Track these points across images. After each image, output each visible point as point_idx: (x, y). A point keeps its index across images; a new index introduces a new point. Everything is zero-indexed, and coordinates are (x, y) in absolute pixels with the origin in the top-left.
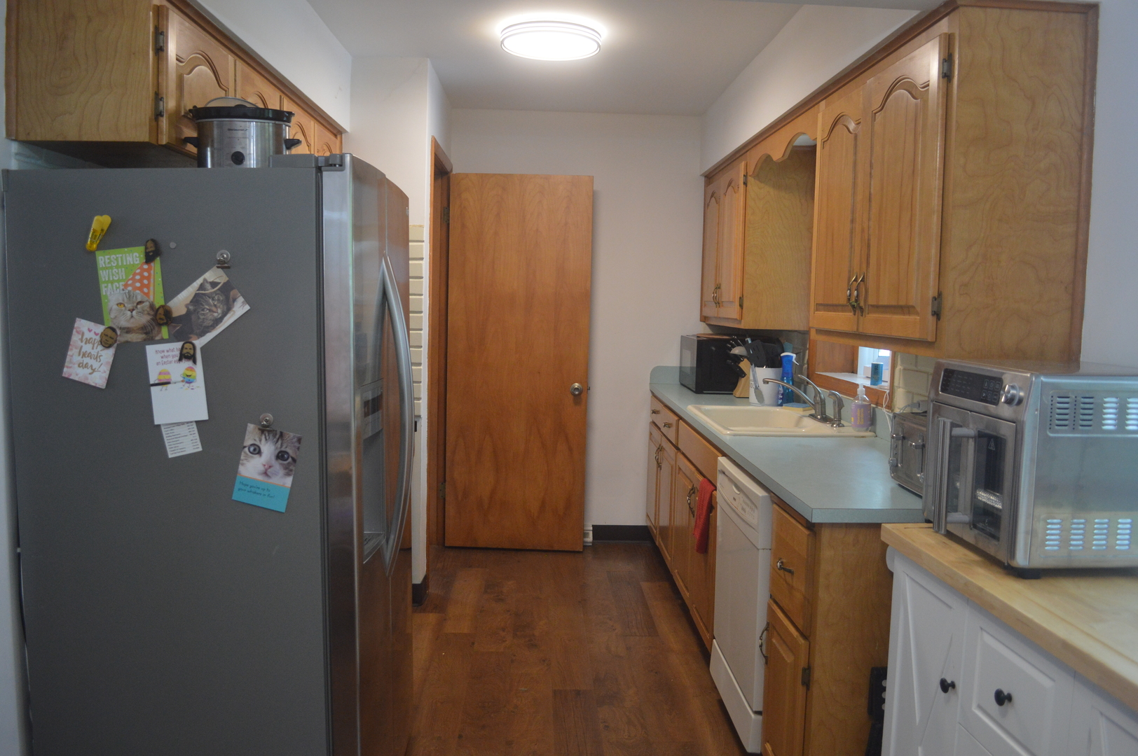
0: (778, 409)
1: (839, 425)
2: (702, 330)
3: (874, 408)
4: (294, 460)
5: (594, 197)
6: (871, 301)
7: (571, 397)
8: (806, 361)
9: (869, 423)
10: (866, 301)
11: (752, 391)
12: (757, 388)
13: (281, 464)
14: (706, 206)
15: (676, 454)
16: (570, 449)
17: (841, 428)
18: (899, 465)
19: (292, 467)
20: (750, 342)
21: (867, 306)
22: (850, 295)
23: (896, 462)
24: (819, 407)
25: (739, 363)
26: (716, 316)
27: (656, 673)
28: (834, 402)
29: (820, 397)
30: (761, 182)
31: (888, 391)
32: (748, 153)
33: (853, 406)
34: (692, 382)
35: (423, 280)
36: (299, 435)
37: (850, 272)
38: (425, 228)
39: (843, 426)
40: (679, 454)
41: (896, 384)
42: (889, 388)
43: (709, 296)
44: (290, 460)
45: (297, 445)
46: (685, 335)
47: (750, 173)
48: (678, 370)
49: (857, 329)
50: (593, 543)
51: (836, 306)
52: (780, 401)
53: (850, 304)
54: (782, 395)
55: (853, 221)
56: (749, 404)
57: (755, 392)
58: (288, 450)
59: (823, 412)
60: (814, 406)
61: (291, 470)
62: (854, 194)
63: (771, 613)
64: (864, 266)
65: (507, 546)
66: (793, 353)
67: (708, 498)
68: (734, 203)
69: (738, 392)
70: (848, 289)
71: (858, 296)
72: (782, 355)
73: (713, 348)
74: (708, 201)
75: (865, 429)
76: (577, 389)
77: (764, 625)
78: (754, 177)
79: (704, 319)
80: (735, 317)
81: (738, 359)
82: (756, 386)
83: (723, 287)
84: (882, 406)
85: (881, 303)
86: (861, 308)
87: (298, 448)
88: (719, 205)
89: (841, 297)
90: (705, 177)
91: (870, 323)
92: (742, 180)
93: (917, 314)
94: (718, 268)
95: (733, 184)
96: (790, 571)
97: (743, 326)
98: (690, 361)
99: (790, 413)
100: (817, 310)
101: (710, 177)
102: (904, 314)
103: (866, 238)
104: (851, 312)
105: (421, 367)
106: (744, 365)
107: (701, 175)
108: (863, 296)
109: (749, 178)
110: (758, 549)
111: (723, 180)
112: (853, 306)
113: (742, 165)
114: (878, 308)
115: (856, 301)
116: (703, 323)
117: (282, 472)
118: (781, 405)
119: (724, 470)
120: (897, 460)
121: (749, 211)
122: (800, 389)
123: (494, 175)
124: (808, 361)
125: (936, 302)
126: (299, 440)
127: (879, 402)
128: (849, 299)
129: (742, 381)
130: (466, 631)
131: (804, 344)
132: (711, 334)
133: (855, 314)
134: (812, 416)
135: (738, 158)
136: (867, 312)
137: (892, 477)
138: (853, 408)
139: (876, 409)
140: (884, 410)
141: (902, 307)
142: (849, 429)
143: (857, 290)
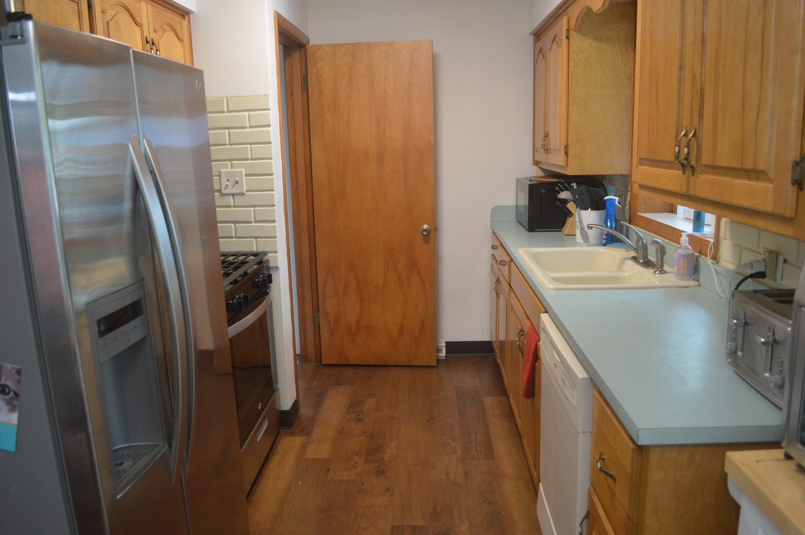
0: (602, 249)
1: (662, 272)
2: (535, 173)
3: (697, 257)
4: (17, 395)
5: (434, 60)
6: (706, 160)
7: (422, 237)
8: (628, 203)
9: (692, 272)
10: (698, 157)
11: (578, 232)
12: (582, 229)
13: (3, 399)
14: (535, 61)
15: (509, 292)
16: (423, 282)
17: (663, 275)
18: (739, 353)
19: (15, 402)
20: (575, 187)
21: (700, 166)
22: (679, 152)
23: (734, 347)
24: (641, 252)
25: (567, 204)
26: (545, 161)
27: (489, 503)
28: (657, 250)
29: (642, 242)
30: (582, 35)
31: (712, 241)
32: (570, 8)
33: (676, 256)
34: (525, 219)
35: (272, 145)
36: (18, 367)
37: (678, 125)
38: (270, 97)
39: (666, 273)
40: (512, 291)
41: (722, 235)
42: (713, 236)
43: (539, 144)
44: (12, 394)
45: (17, 377)
46: (517, 178)
47: (572, 27)
48: (514, 208)
49: (687, 190)
50: (446, 356)
51: (661, 161)
52: (604, 241)
53: (679, 162)
54: (606, 235)
55: (681, 68)
56: (575, 244)
57: (581, 233)
58: (9, 383)
59: (645, 256)
60: (636, 250)
61: (15, 406)
62: (683, 36)
63: (591, 503)
64: (696, 119)
65: (372, 362)
66: (615, 196)
67: (533, 347)
68: (558, 56)
69: (566, 229)
70: (677, 146)
71: (688, 154)
72: (606, 198)
73: (544, 191)
74: (536, 57)
75: (689, 277)
76: (425, 230)
77: (584, 513)
78: (576, 31)
79: (536, 163)
80: (561, 164)
81: (565, 202)
82: (581, 227)
83: (551, 135)
84: (706, 255)
85: (718, 164)
86: (692, 167)
87: (19, 381)
88: (546, 61)
89: (668, 152)
90: (534, 35)
91: (704, 183)
92: (564, 34)
93: (770, 181)
94: (546, 118)
95: (556, 40)
96: (611, 476)
97: (568, 172)
98: (524, 200)
99: (614, 254)
100: (640, 164)
101: (538, 35)
102: (749, 179)
103: (699, 86)
104: (679, 170)
105: (276, 224)
106: (571, 206)
107: (531, 34)
108: (695, 154)
109: (571, 32)
110: (578, 433)
111: (548, 36)
112: (683, 165)
113: (565, 20)
114: (714, 169)
115: (686, 159)
116: (535, 167)
117: (5, 408)
118: (605, 245)
119: (545, 329)
120: (736, 345)
121: (572, 64)
122: (622, 233)
123: (345, 44)
124: (630, 203)
125: (798, 168)
126: (19, 372)
127: (703, 251)
128: (678, 157)
129: (570, 221)
130: (324, 456)
131: (626, 186)
132: (542, 177)
133: (684, 173)
134: (634, 259)
135: (560, 14)
136: (699, 171)
137: (729, 363)
138: (676, 257)
139: (700, 258)
140: (709, 261)
141: (747, 171)
142: (671, 278)
143: (688, 146)
